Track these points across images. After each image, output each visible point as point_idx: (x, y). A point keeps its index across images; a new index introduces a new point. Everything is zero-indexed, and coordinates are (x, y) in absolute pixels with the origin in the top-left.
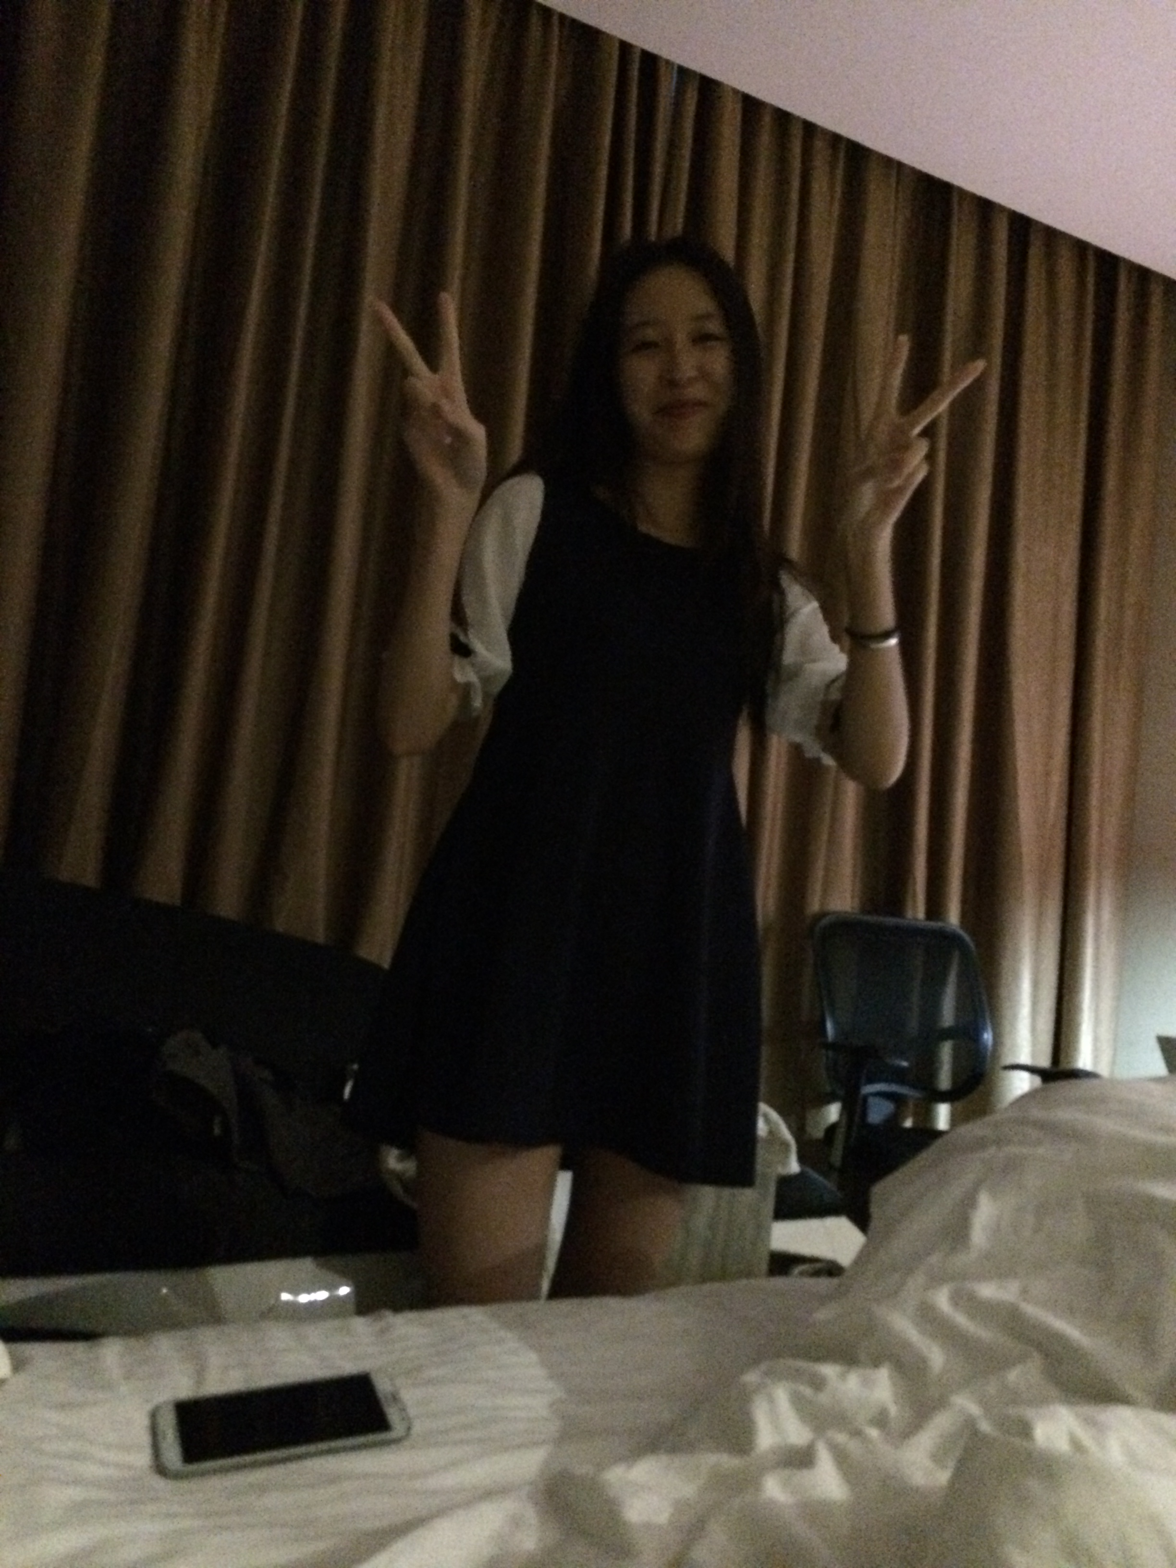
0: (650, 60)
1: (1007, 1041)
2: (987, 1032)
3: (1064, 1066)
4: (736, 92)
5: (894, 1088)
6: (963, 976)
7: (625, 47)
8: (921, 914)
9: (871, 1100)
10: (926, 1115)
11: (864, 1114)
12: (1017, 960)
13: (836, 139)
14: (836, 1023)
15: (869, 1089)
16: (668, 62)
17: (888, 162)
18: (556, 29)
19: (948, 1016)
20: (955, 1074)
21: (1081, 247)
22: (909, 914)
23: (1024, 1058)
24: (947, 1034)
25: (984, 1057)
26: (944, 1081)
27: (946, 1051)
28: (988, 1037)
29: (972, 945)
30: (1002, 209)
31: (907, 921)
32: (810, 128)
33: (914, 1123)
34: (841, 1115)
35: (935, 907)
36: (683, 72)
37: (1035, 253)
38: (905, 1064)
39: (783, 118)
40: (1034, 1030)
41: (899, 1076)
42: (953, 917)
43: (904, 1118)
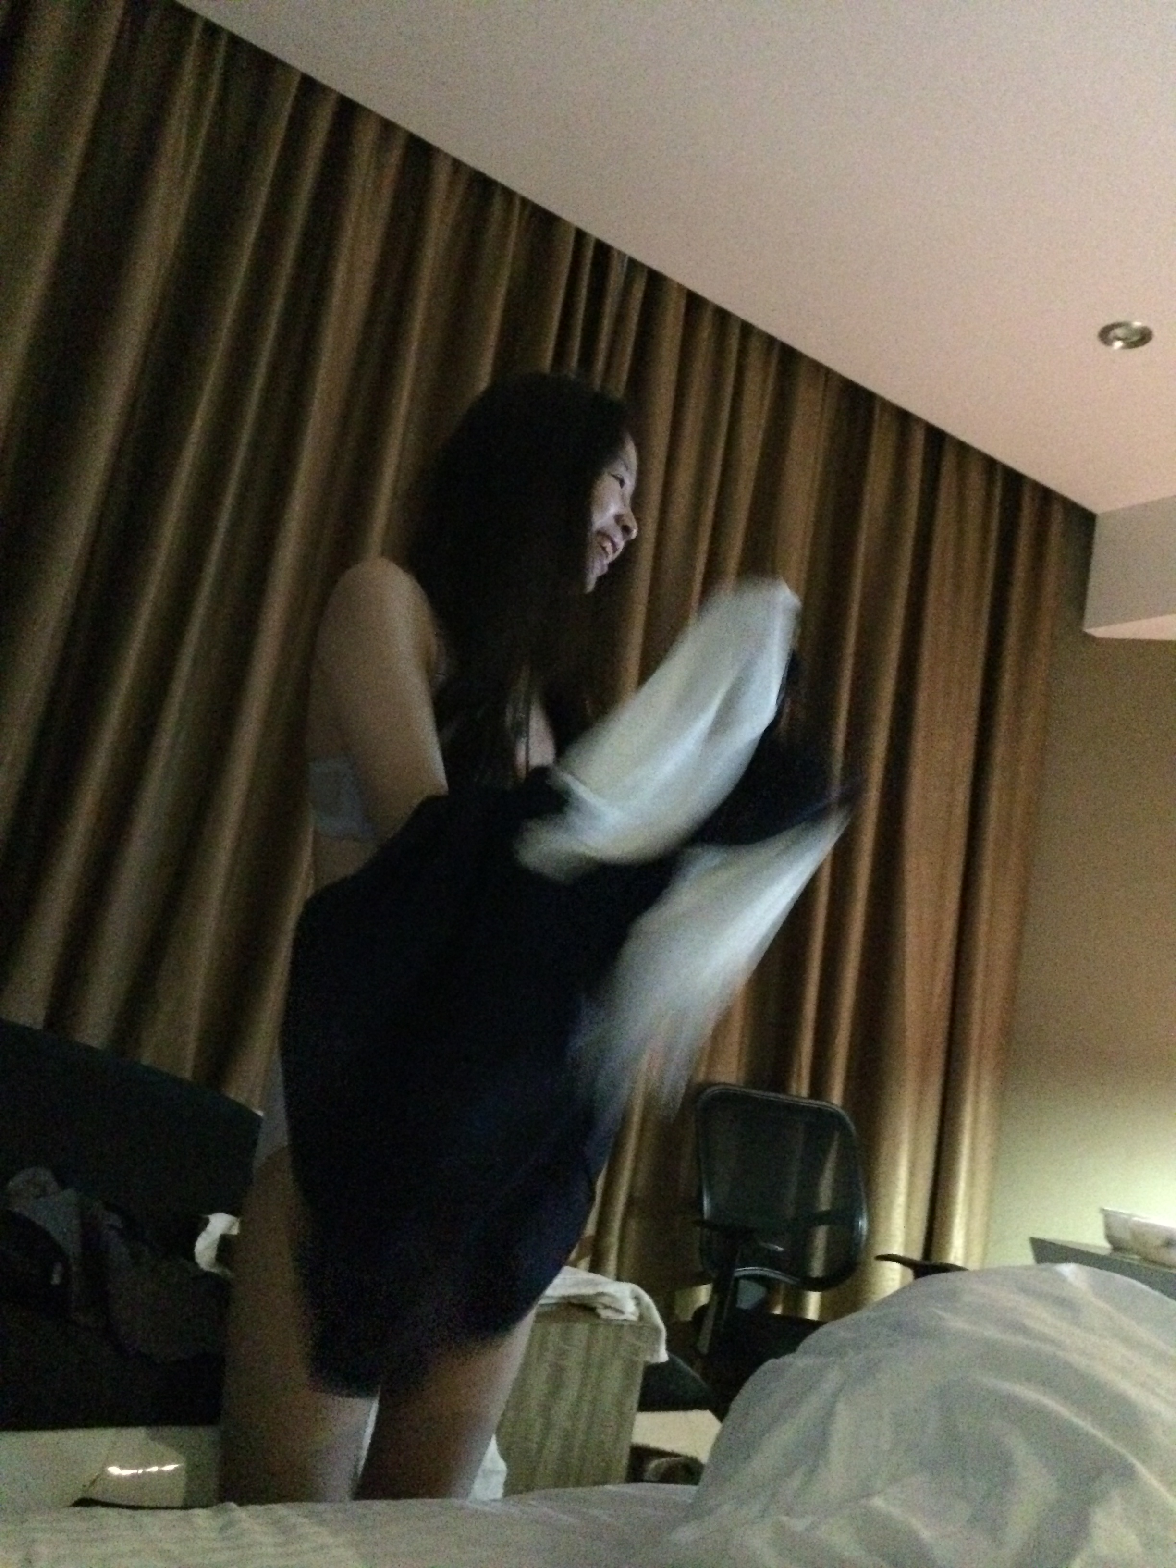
0: (603, 250)
1: (882, 1229)
2: (862, 1218)
3: (935, 1260)
4: (681, 288)
5: (766, 1272)
6: (843, 1159)
7: (580, 235)
8: (804, 1092)
9: (743, 1283)
10: (797, 1302)
11: (735, 1300)
12: (897, 1147)
13: (771, 341)
14: (712, 1199)
15: (741, 1272)
16: (619, 253)
17: (817, 367)
18: (517, 211)
19: (825, 1199)
20: (829, 1262)
21: (991, 464)
22: (793, 1090)
23: (897, 1249)
24: (822, 1218)
25: (858, 1245)
26: (817, 1268)
27: (821, 1235)
28: (863, 1223)
29: (853, 1127)
30: (918, 420)
31: (790, 1098)
32: (747, 329)
33: (784, 1310)
34: (712, 1298)
35: (819, 1086)
36: (633, 265)
37: (948, 464)
38: (780, 1249)
39: (723, 316)
40: (908, 1217)
41: (773, 1261)
42: (836, 1097)
43: (773, 1306)
